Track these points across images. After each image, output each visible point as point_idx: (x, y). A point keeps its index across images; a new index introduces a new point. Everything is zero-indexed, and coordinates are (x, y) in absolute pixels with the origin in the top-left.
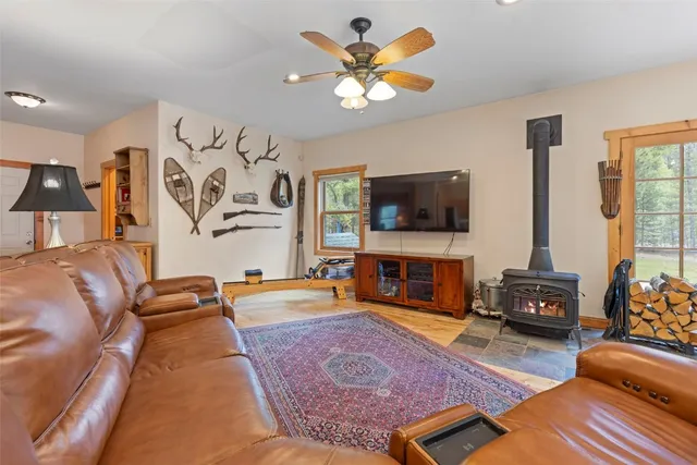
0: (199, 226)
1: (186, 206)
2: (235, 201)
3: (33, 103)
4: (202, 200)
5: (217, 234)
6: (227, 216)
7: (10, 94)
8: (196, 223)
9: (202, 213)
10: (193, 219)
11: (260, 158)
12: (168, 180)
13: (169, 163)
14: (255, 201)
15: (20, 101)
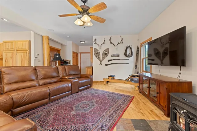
0: (102, 63)
1: (99, 58)
2: (112, 56)
3: (83, 42)
4: (102, 57)
5: (106, 65)
6: (109, 61)
7: (81, 42)
8: (101, 62)
9: (102, 60)
10: (100, 61)
11: (118, 44)
12: (95, 53)
13: (95, 49)
14: (118, 56)
15: (82, 42)
